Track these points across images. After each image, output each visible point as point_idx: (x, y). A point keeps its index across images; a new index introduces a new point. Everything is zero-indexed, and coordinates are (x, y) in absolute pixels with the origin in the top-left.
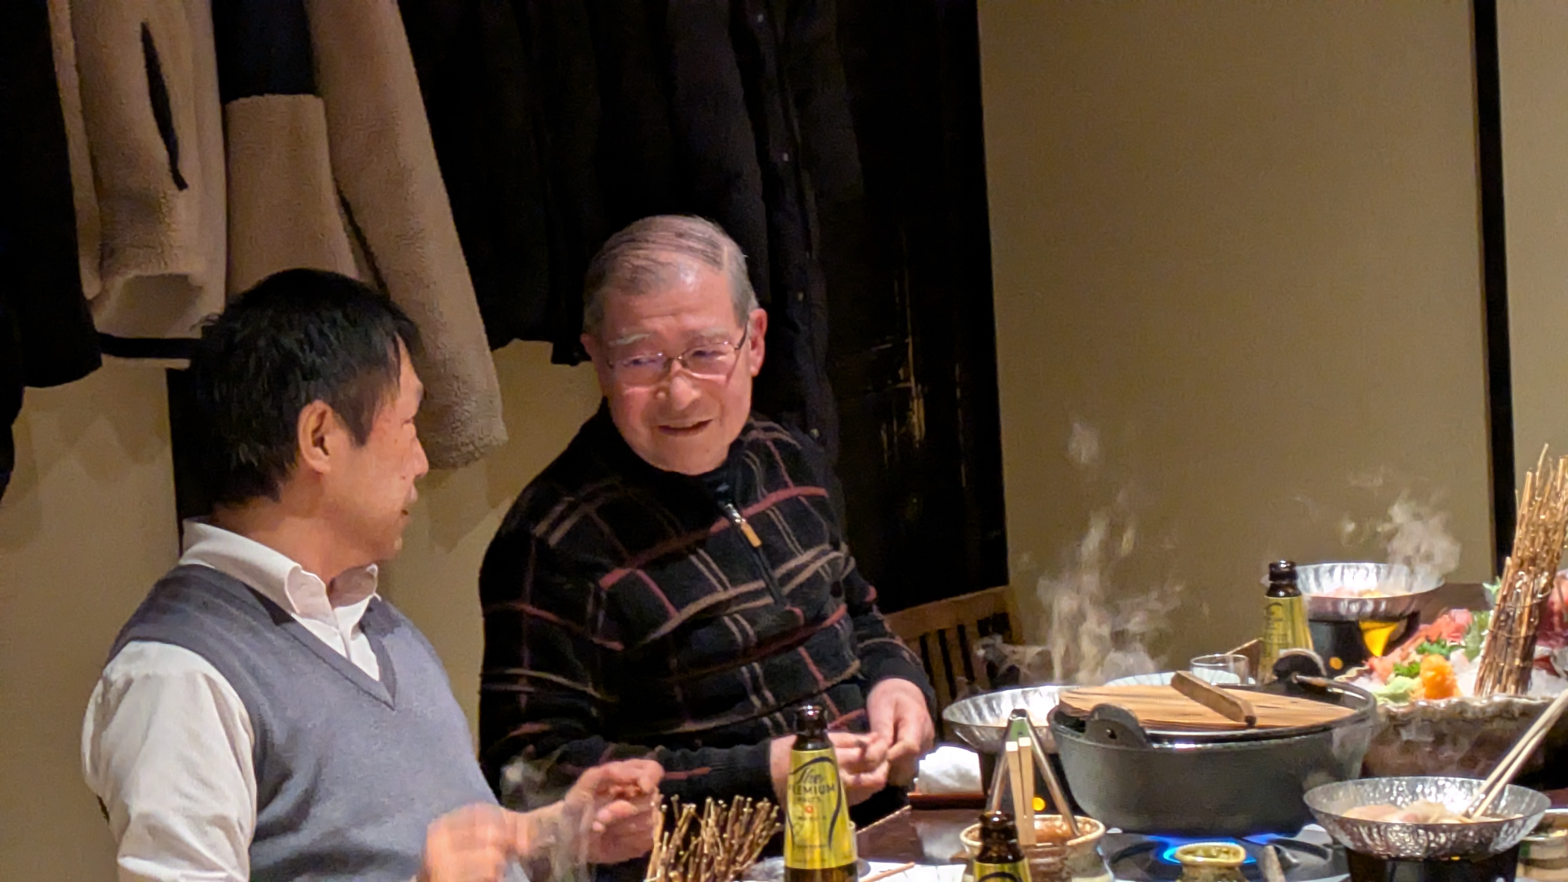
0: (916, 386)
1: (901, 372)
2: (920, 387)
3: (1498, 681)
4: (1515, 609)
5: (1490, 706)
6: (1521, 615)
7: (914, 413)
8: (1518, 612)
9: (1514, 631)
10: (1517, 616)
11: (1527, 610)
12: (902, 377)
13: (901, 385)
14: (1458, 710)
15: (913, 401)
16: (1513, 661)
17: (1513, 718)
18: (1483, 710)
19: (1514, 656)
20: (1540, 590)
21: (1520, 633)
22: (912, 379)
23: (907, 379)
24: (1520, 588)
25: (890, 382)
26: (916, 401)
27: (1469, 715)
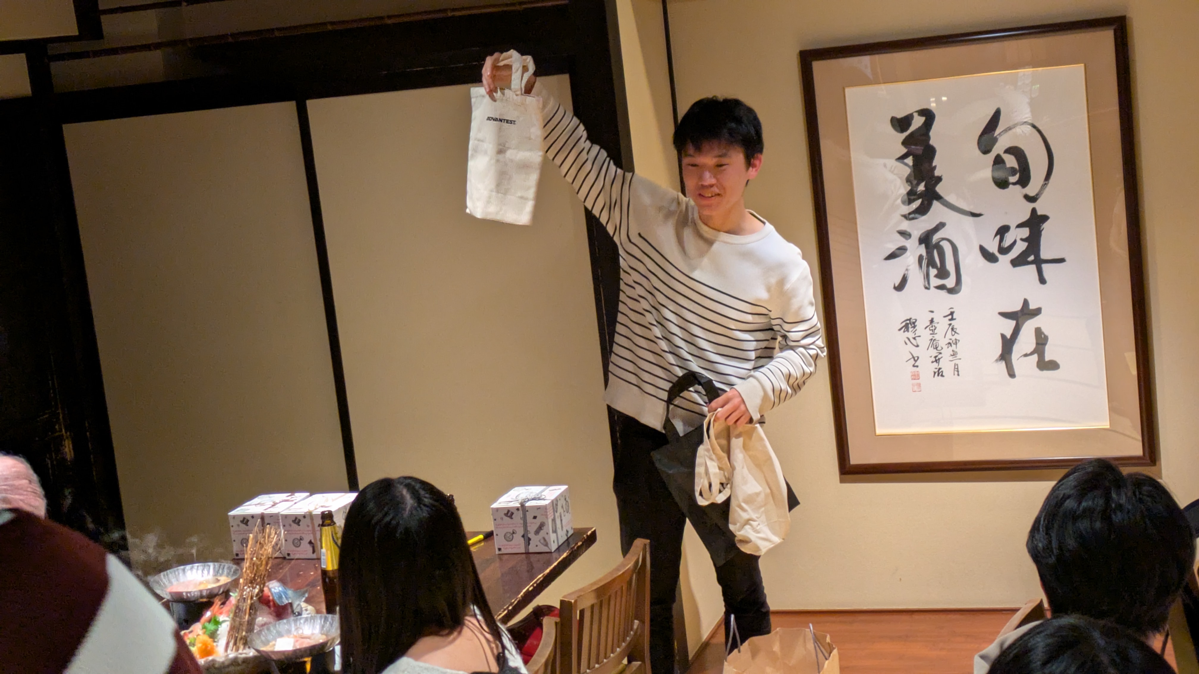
0: (66, 433)
1: (57, 427)
2: (68, 433)
3: (235, 644)
4: (243, 606)
5: (226, 660)
6: (246, 609)
7: (66, 447)
8: (244, 608)
9: (242, 617)
10: (244, 610)
11: (248, 607)
12: (58, 429)
13: (57, 434)
14: (212, 663)
15: (65, 441)
16: (242, 633)
17: (239, 665)
18: (223, 663)
19: (243, 630)
20: (255, 595)
21: (244, 618)
22: (63, 430)
23: (61, 431)
24: (245, 595)
25: (50, 433)
26: (66, 442)
27: (217, 666)
